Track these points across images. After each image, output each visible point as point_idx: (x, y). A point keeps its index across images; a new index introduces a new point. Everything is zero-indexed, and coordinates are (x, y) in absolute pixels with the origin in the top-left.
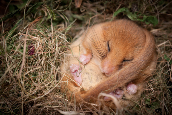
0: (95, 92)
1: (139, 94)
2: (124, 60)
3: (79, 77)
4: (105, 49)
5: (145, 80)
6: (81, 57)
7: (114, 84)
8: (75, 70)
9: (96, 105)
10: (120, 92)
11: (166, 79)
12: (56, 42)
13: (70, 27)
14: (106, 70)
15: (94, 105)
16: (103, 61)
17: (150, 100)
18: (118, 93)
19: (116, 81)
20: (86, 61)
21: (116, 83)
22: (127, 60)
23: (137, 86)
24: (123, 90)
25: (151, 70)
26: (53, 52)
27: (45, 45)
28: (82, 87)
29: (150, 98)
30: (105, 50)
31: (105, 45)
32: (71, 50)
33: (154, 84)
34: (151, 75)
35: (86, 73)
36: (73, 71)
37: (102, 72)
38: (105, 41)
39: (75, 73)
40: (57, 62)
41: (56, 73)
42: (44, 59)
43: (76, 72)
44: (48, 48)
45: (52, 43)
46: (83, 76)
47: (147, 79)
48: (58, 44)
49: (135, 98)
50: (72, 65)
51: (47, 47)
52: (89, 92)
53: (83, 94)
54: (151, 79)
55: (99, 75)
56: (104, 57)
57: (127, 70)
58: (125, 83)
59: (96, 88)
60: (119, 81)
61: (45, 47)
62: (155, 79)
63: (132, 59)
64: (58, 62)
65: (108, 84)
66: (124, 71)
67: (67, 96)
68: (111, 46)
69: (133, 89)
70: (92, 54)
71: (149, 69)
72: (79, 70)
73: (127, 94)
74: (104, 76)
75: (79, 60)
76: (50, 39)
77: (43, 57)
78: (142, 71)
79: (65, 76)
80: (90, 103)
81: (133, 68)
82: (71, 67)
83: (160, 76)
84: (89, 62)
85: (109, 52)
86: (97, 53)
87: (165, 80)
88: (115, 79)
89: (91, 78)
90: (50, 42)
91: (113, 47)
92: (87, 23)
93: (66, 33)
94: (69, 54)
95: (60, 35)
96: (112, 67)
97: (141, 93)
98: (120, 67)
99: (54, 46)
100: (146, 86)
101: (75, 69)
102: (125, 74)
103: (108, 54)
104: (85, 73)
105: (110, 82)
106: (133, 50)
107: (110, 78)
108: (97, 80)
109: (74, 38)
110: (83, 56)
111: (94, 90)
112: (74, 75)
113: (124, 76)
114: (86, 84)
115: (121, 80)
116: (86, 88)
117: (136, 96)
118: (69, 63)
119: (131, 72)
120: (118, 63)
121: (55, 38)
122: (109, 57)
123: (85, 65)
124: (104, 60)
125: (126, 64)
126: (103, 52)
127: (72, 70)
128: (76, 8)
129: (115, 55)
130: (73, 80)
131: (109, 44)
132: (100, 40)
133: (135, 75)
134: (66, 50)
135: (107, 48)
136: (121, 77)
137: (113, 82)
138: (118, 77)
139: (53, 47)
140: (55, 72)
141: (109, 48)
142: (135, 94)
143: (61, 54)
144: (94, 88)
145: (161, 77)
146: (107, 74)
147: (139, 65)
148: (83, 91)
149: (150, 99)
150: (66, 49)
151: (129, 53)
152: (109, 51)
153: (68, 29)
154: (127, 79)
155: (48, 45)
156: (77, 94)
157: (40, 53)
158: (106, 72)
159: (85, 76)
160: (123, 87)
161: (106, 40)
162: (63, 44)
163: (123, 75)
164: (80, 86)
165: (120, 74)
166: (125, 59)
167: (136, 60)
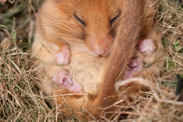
0: (108, 86)
1: (160, 45)
2: (111, 21)
3: (74, 84)
4: (79, 26)
5: (153, 23)
6: (56, 58)
7: (122, 59)
8: (63, 79)
9: (121, 101)
10: (136, 62)
11: (177, 3)
12: (14, 65)
13: (15, 34)
14: (99, 51)
15: (118, 102)
16: (86, 42)
17: (179, 41)
18: (135, 64)
19: (122, 54)
20: (66, 58)
21: (124, 56)
22: (115, 18)
23: (150, 38)
24: (138, 57)
25: (151, 6)
26: (19, 80)
27: (4, 80)
28: (87, 94)
29: (176, 39)
30: (79, 28)
31: (73, 22)
32: (38, 59)
33: (167, 19)
34: (156, 11)
35: (79, 72)
36: (61, 82)
37: (96, 55)
38: (70, 17)
39: (65, 83)
40: (32, 86)
41: (44, 101)
42: (15, 97)
43: (66, 81)
44: (10, 80)
45: (10, 70)
46: (78, 79)
47: (154, 20)
48: (17, 65)
49: (158, 54)
50: (54, 76)
51: (7, 80)
52: (101, 93)
53: (94, 100)
54: (159, 16)
55: (95, 62)
56: (84, 37)
57: (124, 30)
58: (134, 48)
59: (105, 81)
60: (125, 51)
61: (6, 82)
62: (164, 12)
63: (120, 13)
64: (34, 85)
65: (115, 66)
66: (121, 35)
67: (78, 118)
68: (82, 16)
69: (147, 46)
70: (67, 43)
71: (148, 7)
72: (66, 76)
73: (146, 58)
74: (102, 58)
75: (57, 65)
76: (4, 67)
77: (13, 95)
78: (142, 17)
79: (57, 97)
80: (112, 104)
81: (128, 23)
82: (54, 79)
83: (167, 5)
84: (70, 56)
85: (85, 26)
86: (72, 39)
87: (178, 5)
88: (119, 52)
89: (88, 74)
90: (7, 70)
91: (85, 17)
92: (29, 10)
93: (15, 43)
94: (40, 66)
95: (11, 52)
96: (103, 40)
97: (161, 42)
98: (112, 33)
99: (14, 71)
100: (160, 28)
101: (61, 78)
102: (126, 38)
103: (86, 29)
104: (77, 73)
105: (115, 61)
106: (112, 2)
107: (111, 57)
108: (98, 69)
109: (30, 41)
110: (58, 55)
111: (103, 85)
112: (66, 86)
113: (126, 42)
114: (89, 86)
115: (127, 49)
116: (93, 90)
117: (158, 51)
118: (48, 77)
119: (131, 29)
120: (107, 31)
121: (8, 60)
122: (90, 33)
123: (69, 63)
124: (88, 40)
125: (117, 25)
126: (78, 32)
127: (58, 82)
128: (3, 4)
129: (97, 25)
130: (70, 94)
131: (78, 16)
132: (63, 21)
133: (139, 29)
134: (32, 64)
135: (79, 23)
136: (123, 45)
137: (119, 59)
138: (120, 48)
139: (15, 73)
140: (41, 102)
141: (81, 21)
142: (155, 50)
143: (29, 73)
144: (103, 84)
145: (169, 4)
146: (104, 54)
147: (134, 13)
148: (92, 97)
149: (176, 41)
150: (31, 62)
151: (110, 7)
152: (85, 24)
153: (14, 38)
154: (133, 40)
155: (7, 77)
156: (88, 107)
157: (6, 94)
158: (102, 52)
159: (79, 77)
160: (136, 53)
161: (70, 15)
162: (23, 60)
163: (124, 41)
164: (85, 94)
165: (120, 43)
166: (111, 19)
167: (124, 9)
